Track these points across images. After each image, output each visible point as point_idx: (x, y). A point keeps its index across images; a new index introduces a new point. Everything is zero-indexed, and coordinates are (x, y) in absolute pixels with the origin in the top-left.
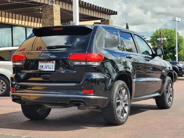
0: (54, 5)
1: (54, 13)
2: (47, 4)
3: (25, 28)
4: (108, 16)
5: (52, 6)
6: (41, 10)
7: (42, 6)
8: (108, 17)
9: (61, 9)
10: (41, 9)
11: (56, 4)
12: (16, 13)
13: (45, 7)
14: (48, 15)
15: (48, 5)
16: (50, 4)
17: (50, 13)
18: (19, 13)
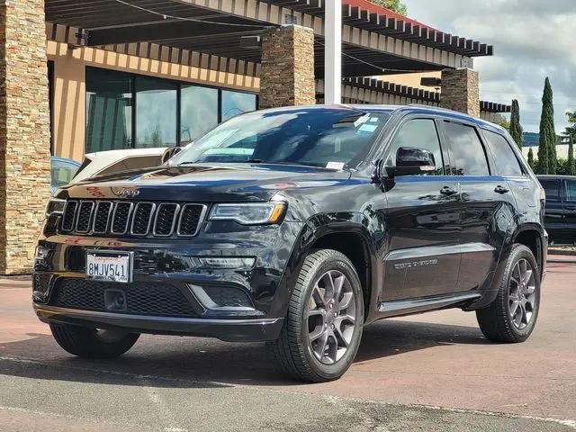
0: (297, 27)
1: (296, 51)
2: (276, 23)
3: (216, 91)
4: (466, 58)
5: (291, 30)
6: (259, 40)
7: (261, 28)
8: (464, 64)
9: (315, 38)
10: (259, 38)
11: (302, 25)
12: (192, 48)
13: (270, 33)
14: (280, 55)
15: (278, 26)
16: (286, 25)
17: (283, 50)
18: (201, 48)
